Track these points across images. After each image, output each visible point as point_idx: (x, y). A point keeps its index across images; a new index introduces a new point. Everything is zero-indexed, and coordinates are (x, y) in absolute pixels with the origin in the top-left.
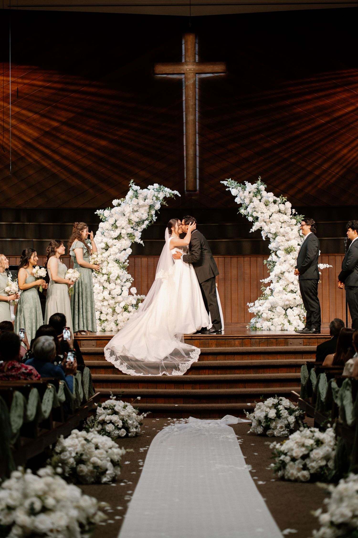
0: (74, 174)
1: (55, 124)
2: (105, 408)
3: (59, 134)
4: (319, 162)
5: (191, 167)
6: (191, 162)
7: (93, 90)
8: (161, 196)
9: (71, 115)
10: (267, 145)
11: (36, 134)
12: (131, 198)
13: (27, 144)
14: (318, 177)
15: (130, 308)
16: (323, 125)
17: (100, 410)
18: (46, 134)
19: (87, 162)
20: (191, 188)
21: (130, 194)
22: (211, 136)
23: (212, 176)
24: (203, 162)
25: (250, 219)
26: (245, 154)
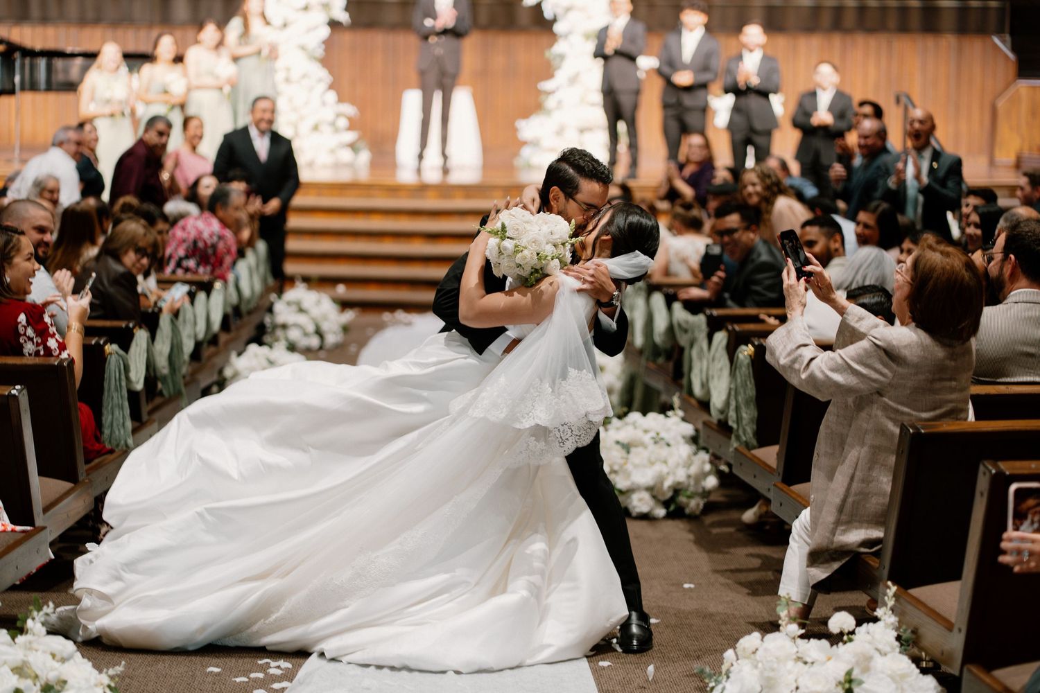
2: (289, 304)
15: (323, 127)
17: (279, 307)
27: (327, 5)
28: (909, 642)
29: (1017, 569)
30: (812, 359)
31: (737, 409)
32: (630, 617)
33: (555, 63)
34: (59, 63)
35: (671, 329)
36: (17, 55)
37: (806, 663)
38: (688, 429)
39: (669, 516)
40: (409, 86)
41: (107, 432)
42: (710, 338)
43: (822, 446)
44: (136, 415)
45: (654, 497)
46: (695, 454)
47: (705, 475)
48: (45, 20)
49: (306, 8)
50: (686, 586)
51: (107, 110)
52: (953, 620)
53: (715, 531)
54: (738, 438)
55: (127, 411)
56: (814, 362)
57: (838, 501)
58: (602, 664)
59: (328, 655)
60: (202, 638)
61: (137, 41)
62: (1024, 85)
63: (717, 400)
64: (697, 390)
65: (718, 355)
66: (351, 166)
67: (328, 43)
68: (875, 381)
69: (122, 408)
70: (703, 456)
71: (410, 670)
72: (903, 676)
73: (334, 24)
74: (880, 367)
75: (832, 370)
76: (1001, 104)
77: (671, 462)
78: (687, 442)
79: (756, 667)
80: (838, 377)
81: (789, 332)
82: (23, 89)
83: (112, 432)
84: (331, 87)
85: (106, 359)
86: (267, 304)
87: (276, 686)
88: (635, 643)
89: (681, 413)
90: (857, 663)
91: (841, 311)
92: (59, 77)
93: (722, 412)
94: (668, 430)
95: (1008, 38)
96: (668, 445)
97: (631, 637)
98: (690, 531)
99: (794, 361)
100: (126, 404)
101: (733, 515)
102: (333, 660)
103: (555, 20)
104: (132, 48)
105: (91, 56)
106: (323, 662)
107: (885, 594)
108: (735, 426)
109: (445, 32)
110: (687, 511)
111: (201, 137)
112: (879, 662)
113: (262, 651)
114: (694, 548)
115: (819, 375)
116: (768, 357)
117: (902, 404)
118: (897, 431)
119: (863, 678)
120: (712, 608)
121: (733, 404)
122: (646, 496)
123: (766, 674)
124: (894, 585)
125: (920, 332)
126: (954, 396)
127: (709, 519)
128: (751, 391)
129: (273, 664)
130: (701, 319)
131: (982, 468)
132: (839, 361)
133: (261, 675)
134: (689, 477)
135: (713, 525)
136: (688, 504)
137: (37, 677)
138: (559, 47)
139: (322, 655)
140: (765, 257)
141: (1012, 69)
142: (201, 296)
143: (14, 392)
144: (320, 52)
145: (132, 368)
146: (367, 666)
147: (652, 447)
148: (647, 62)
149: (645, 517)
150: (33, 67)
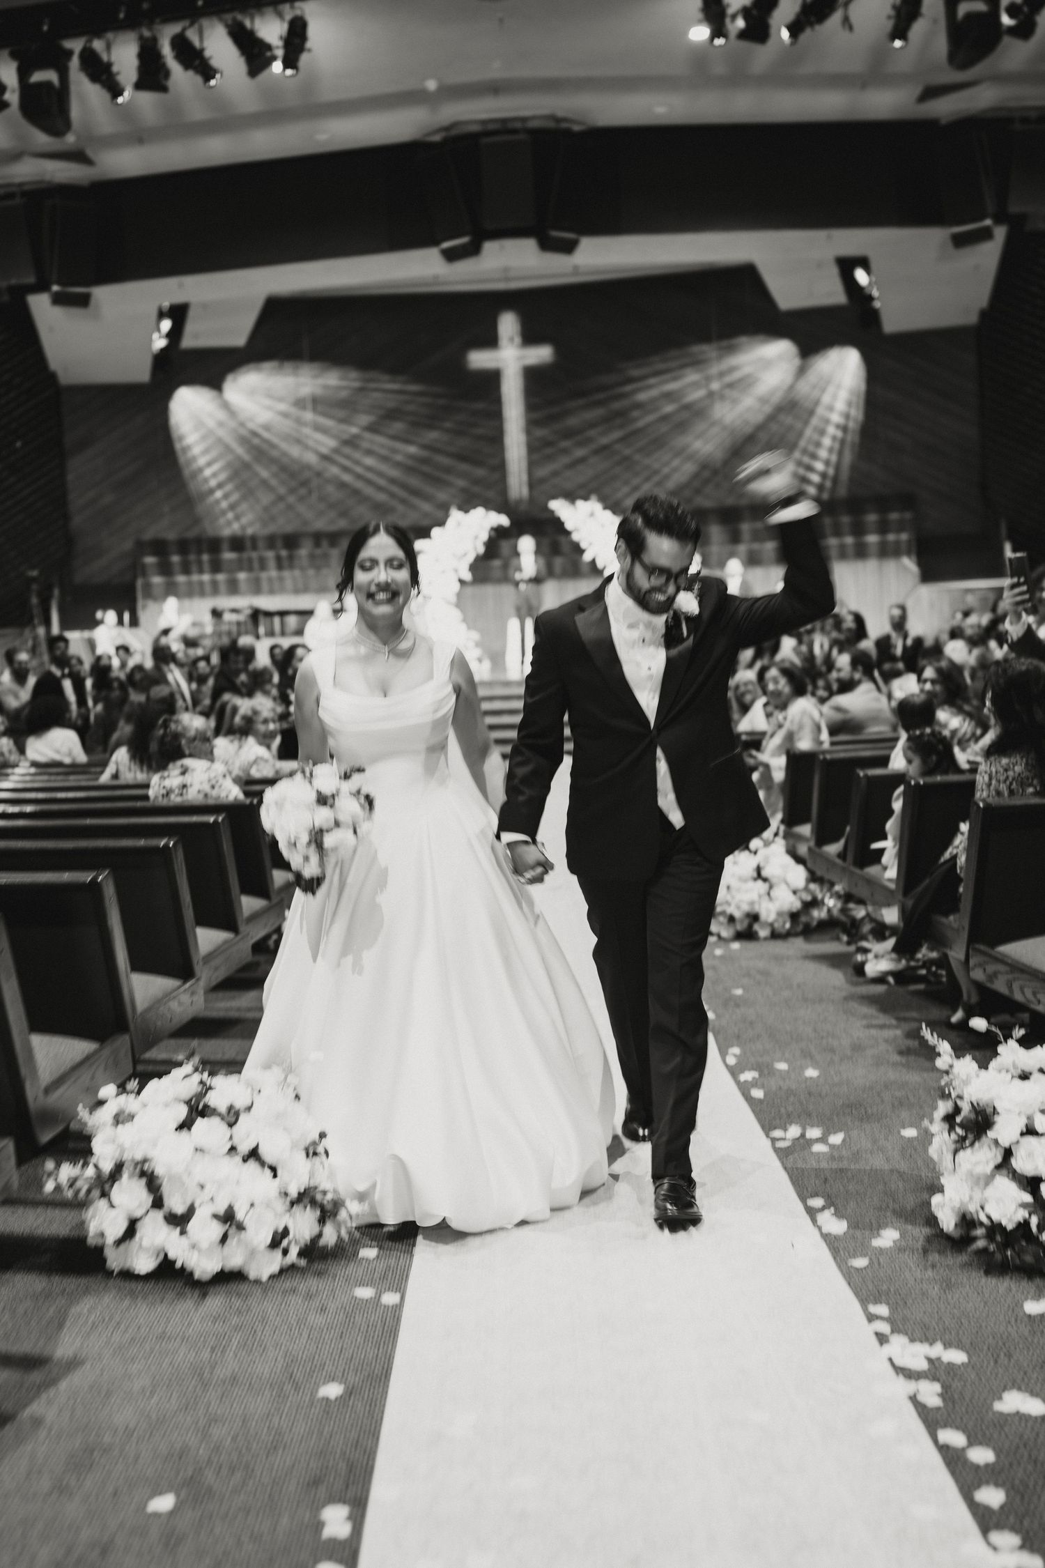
0: (381, 488)
1: (355, 430)
3: (360, 443)
4: (668, 457)
6: (516, 467)
8: (488, 525)
9: (372, 418)
10: (605, 441)
11: (334, 444)
12: (454, 527)
13: (325, 457)
14: (668, 476)
16: (670, 414)
18: (346, 442)
19: (395, 473)
20: (518, 498)
21: (451, 522)
22: (540, 432)
23: (542, 481)
24: (532, 465)
25: (583, 545)
26: (580, 453)
27: (456, 571)
34: (288, 619)
36: (260, 615)
48: (272, 592)
52: (808, 837)
62: (925, 588)
67: (459, 595)
73: (462, 582)
84: (463, 621)
92: (290, 627)
95: (914, 558)
105: (307, 614)
109: (530, 580)
112: (775, 860)
119: (767, 867)
141: (917, 579)
144: (454, 599)
150: (272, 624)
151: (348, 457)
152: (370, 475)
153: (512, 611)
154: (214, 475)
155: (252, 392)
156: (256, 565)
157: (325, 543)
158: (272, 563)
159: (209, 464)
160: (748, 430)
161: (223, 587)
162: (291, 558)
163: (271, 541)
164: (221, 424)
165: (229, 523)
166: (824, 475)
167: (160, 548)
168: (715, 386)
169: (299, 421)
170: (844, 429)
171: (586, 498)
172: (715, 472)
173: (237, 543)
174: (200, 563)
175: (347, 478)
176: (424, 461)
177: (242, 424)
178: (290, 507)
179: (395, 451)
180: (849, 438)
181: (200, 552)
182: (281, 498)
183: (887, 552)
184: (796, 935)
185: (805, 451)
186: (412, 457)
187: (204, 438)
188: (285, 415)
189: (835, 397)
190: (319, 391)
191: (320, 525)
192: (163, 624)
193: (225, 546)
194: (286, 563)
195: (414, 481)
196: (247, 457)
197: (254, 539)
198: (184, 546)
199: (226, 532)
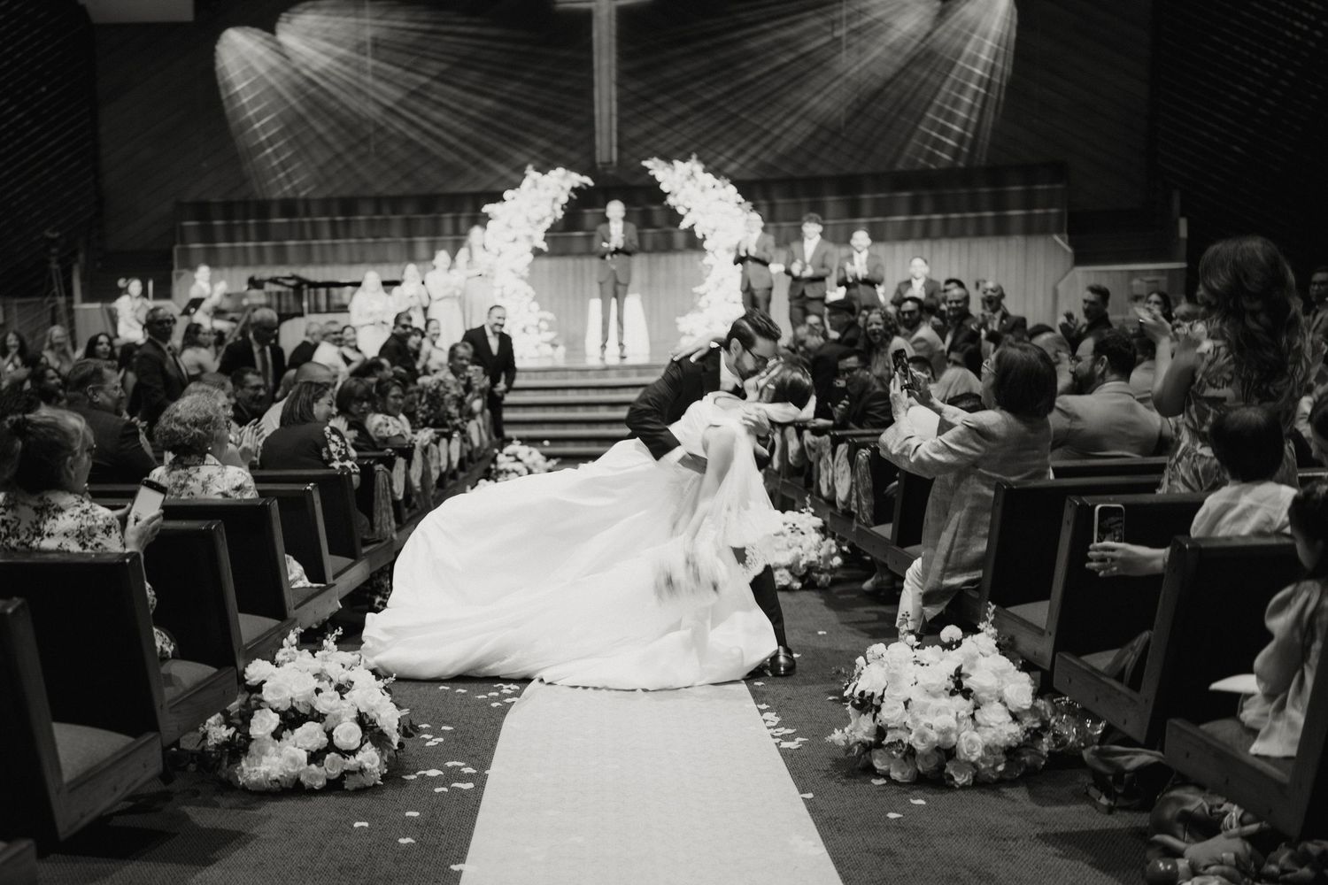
0: (450, 147)
1: (424, 80)
2: (507, 455)
3: (428, 94)
4: (780, 116)
5: (605, 131)
6: (605, 124)
7: (471, 30)
8: (568, 186)
9: (443, 66)
10: (708, 97)
11: (398, 95)
12: (529, 189)
13: (389, 110)
14: (778, 138)
15: (530, 330)
16: (785, 65)
17: (501, 458)
18: (413, 94)
19: (467, 130)
20: (605, 159)
21: (527, 183)
22: (633, 86)
23: (634, 142)
24: (622, 122)
25: (681, 211)
26: (679, 110)
27: (530, 238)
28: (1006, 647)
29: (1101, 573)
30: (918, 447)
31: (858, 499)
32: (778, 651)
33: (705, 272)
34: (335, 291)
35: (802, 451)
36: (305, 286)
37: (923, 665)
38: (818, 522)
39: (804, 588)
40: (592, 297)
41: (377, 529)
42: (834, 452)
43: (930, 513)
44: (398, 519)
45: (792, 573)
46: (824, 540)
47: (832, 556)
48: (324, 263)
49: (515, 240)
50: (820, 633)
51: (371, 320)
52: (1044, 628)
53: (841, 597)
54: (859, 521)
55: (392, 514)
56: (920, 449)
57: (944, 553)
58: (756, 684)
59: (546, 681)
60: (452, 671)
61: (390, 273)
62: (1080, 270)
63: (842, 494)
64: (825, 492)
65: (841, 462)
66: (551, 357)
67: (531, 266)
68: (970, 456)
69: (387, 511)
70: (830, 541)
71: (609, 689)
72: (1003, 672)
73: (535, 251)
74: (974, 444)
75: (936, 452)
76: (1061, 287)
77: (805, 546)
78: (817, 532)
79: (883, 666)
80: (939, 457)
81: (897, 430)
82: (310, 312)
83: (381, 529)
84: (534, 299)
85: (374, 475)
86: (493, 456)
87: (508, 700)
88: (782, 669)
89: (812, 510)
90: (965, 661)
91: (939, 411)
92: (336, 301)
93: (844, 503)
94: (803, 522)
95: (1066, 236)
96: (803, 533)
97: (779, 665)
98: (821, 598)
99: (904, 450)
100: (391, 508)
101: (855, 586)
102: (550, 683)
103: (704, 238)
104: (388, 278)
106: (542, 685)
107: (987, 611)
108: (856, 511)
109: (617, 251)
110: (818, 584)
111: (438, 335)
112: (982, 661)
113: (497, 679)
114: (825, 608)
115: (925, 457)
116: (882, 453)
117: (995, 471)
118: (992, 493)
119: (971, 673)
120: (841, 647)
121: (855, 494)
122: (786, 572)
123: (891, 671)
124: (993, 604)
125: (1004, 412)
126: (1037, 462)
127: (836, 590)
128: (869, 484)
129: (505, 687)
130: (826, 438)
131: (1067, 501)
132: (940, 444)
133: (496, 694)
134: (820, 557)
135: (839, 593)
136: (819, 579)
137: (331, 680)
138: (708, 259)
139: (542, 680)
140: (879, 389)
141: (1070, 260)
142: (444, 441)
143: (308, 488)
144: (525, 273)
145: (395, 483)
146: (576, 687)
147: (789, 535)
148: (776, 268)
149: (786, 589)
150: (316, 295)
151: (414, 111)
152: (438, 132)
153: (596, 287)
154: (264, 128)
155: (308, 34)
156: (308, 232)
157: (386, 209)
158: (326, 231)
159: (259, 117)
160: (876, 84)
161: (269, 255)
162: (347, 223)
163: (326, 205)
164: (273, 70)
165: (280, 184)
166: (961, 139)
167: (202, 211)
168: (841, 32)
169: (360, 68)
170: (989, 85)
171: (684, 159)
172: (835, 133)
173: (289, 207)
174: (246, 226)
175: (413, 134)
176: (500, 116)
177: (297, 71)
178: (348, 166)
179: (469, 105)
180: (993, 96)
181: (247, 217)
182: (338, 156)
183: (1031, 229)
184: (1013, 783)
185: (940, 110)
186: (486, 112)
187: (253, 86)
188: (343, 60)
189: (979, 49)
190: (383, 34)
191: (381, 188)
192: (194, 293)
193: (275, 209)
194: (341, 230)
195: (488, 140)
196: (301, 110)
197: (306, 201)
198: (228, 210)
199: (277, 195)
